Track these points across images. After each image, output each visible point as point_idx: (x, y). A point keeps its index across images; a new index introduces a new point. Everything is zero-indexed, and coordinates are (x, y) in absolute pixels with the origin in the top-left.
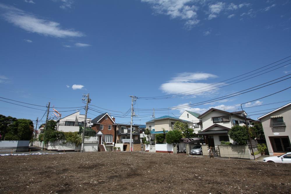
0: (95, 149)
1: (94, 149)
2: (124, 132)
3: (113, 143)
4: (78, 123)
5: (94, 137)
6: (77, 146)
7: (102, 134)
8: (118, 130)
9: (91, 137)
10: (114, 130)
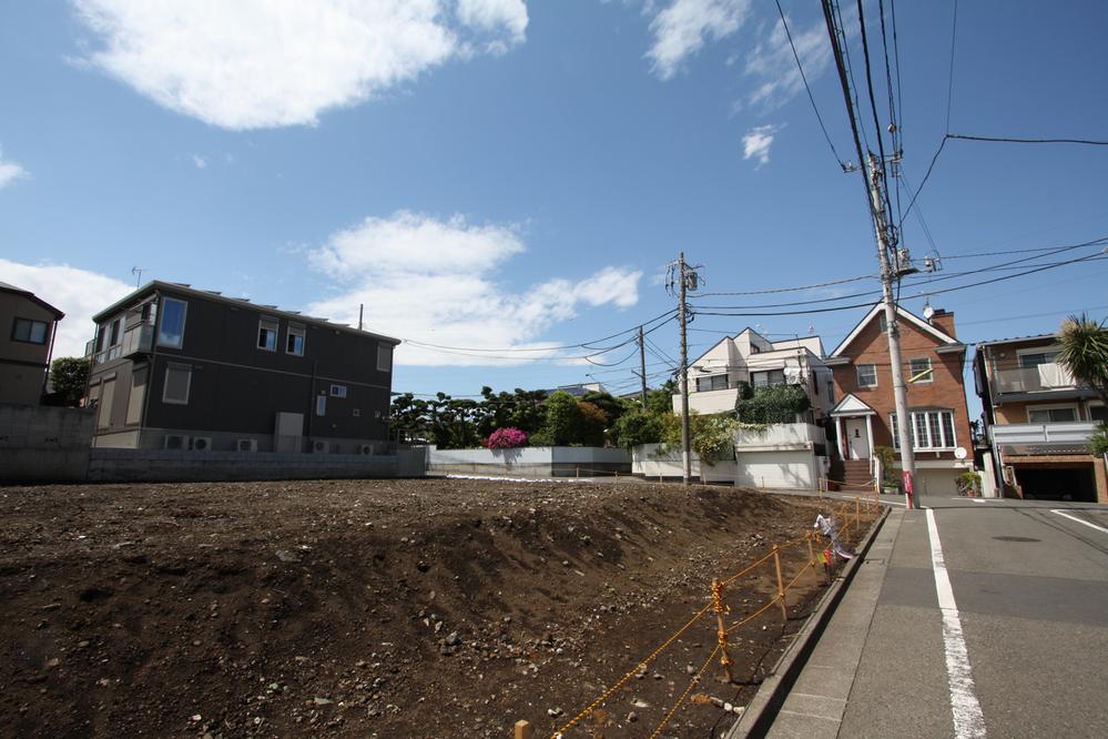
1: (793, 479)
2: (1044, 383)
3: (961, 452)
4: (752, 373)
5: (788, 426)
6: (711, 464)
7: (866, 410)
8: (993, 375)
9: (775, 426)
10: (954, 381)
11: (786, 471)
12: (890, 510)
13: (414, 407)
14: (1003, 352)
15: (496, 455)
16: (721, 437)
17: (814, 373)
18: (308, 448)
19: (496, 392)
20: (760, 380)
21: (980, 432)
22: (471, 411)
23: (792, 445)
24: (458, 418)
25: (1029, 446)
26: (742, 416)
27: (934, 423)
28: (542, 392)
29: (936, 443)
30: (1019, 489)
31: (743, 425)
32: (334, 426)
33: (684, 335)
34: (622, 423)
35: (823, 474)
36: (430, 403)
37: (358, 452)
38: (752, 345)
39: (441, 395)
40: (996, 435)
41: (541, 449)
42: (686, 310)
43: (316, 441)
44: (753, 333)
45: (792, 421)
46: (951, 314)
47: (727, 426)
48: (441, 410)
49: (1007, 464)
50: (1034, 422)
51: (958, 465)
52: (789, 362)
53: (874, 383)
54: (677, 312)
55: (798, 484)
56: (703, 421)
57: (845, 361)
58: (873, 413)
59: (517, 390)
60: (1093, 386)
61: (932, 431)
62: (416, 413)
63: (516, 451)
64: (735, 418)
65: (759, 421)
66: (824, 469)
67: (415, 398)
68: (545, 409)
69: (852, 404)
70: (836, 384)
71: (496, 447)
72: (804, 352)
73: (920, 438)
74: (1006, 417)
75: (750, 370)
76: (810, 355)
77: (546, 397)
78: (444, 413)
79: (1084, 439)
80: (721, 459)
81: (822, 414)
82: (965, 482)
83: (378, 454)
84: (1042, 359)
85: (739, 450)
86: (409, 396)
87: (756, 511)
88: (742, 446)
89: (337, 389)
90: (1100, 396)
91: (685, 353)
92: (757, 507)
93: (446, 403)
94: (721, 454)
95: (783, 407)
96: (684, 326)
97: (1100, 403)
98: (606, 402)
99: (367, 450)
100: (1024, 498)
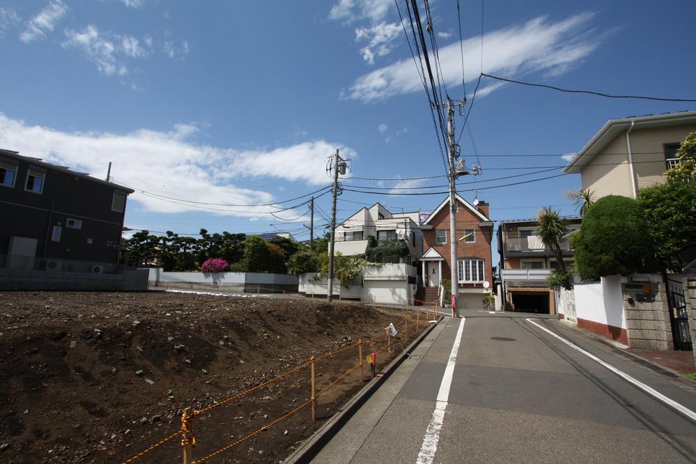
0: (400, 297)
1: (397, 298)
2: (530, 247)
3: (486, 284)
4: (378, 232)
5: (395, 265)
6: (347, 287)
7: (439, 258)
8: (506, 241)
9: (387, 265)
10: (486, 243)
11: (394, 293)
12: (443, 318)
13: (149, 241)
14: (511, 227)
15: (207, 277)
16: (355, 270)
17: (414, 234)
18: (42, 266)
19: (211, 232)
20: (383, 236)
21: (497, 273)
22: (192, 246)
23: (398, 277)
24: (182, 250)
25: (521, 281)
26: (369, 257)
27: (474, 267)
28: (244, 235)
29: (474, 279)
30: (513, 306)
31: (368, 263)
32: (68, 250)
33: (335, 203)
34: (294, 258)
35: (412, 295)
36: (161, 238)
37: (89, 271)
38: (379, 214)
39: (170, 233)
40: (504, 275)
41: (238, 274)
42: (337, 187)
43: (49, 261)
44: (380, 205)
45: (397, 262)
46: (488, 204)
47: (359, 264)
48: (170, 244)
49: (509, 292)
50: (523, 268)
51: (485, 292)
52: (399, 226)
53: (444, 241)
54: (332, 188)
55: (400, 301)
56: (344, 259)
57: (430, 227)
58: (443, 259)
59: (224, 233)
60: (551, 248)
61: (473, 271)
62: (150, 245)
63: (221, 274)
64: (364, 259)
65: (379, 261)
66: (413, 292)
67: (150, 234)
68: (243, 246)
69: (432, 254)
70: (424, 241)
71: (207, 271)
72: (408, 220)
73: (466, 275)
74: (510, 264)
75: (378, 229)
76: (411, 222)
77: (245, 239)
78: (171, 246)
79: (544, 278)
80: (353, 284)
81: (416, 259)
82: (487, 301)
83: (108, 273)
84: (529, 233)
85: (365, 279)
86: (145, 233)
87: (359, 319)
88: (367, 277)
89: (73, 222)
90: (554, 255)
91: (334, 214)
92: (359, 316)
93: (173, 239)
94: (354, 281)
95: (393, 253)
96: (335, 197)
97: (554, 259)
98: (286, 244)
99: (97, 270)
100: (516, 311)
